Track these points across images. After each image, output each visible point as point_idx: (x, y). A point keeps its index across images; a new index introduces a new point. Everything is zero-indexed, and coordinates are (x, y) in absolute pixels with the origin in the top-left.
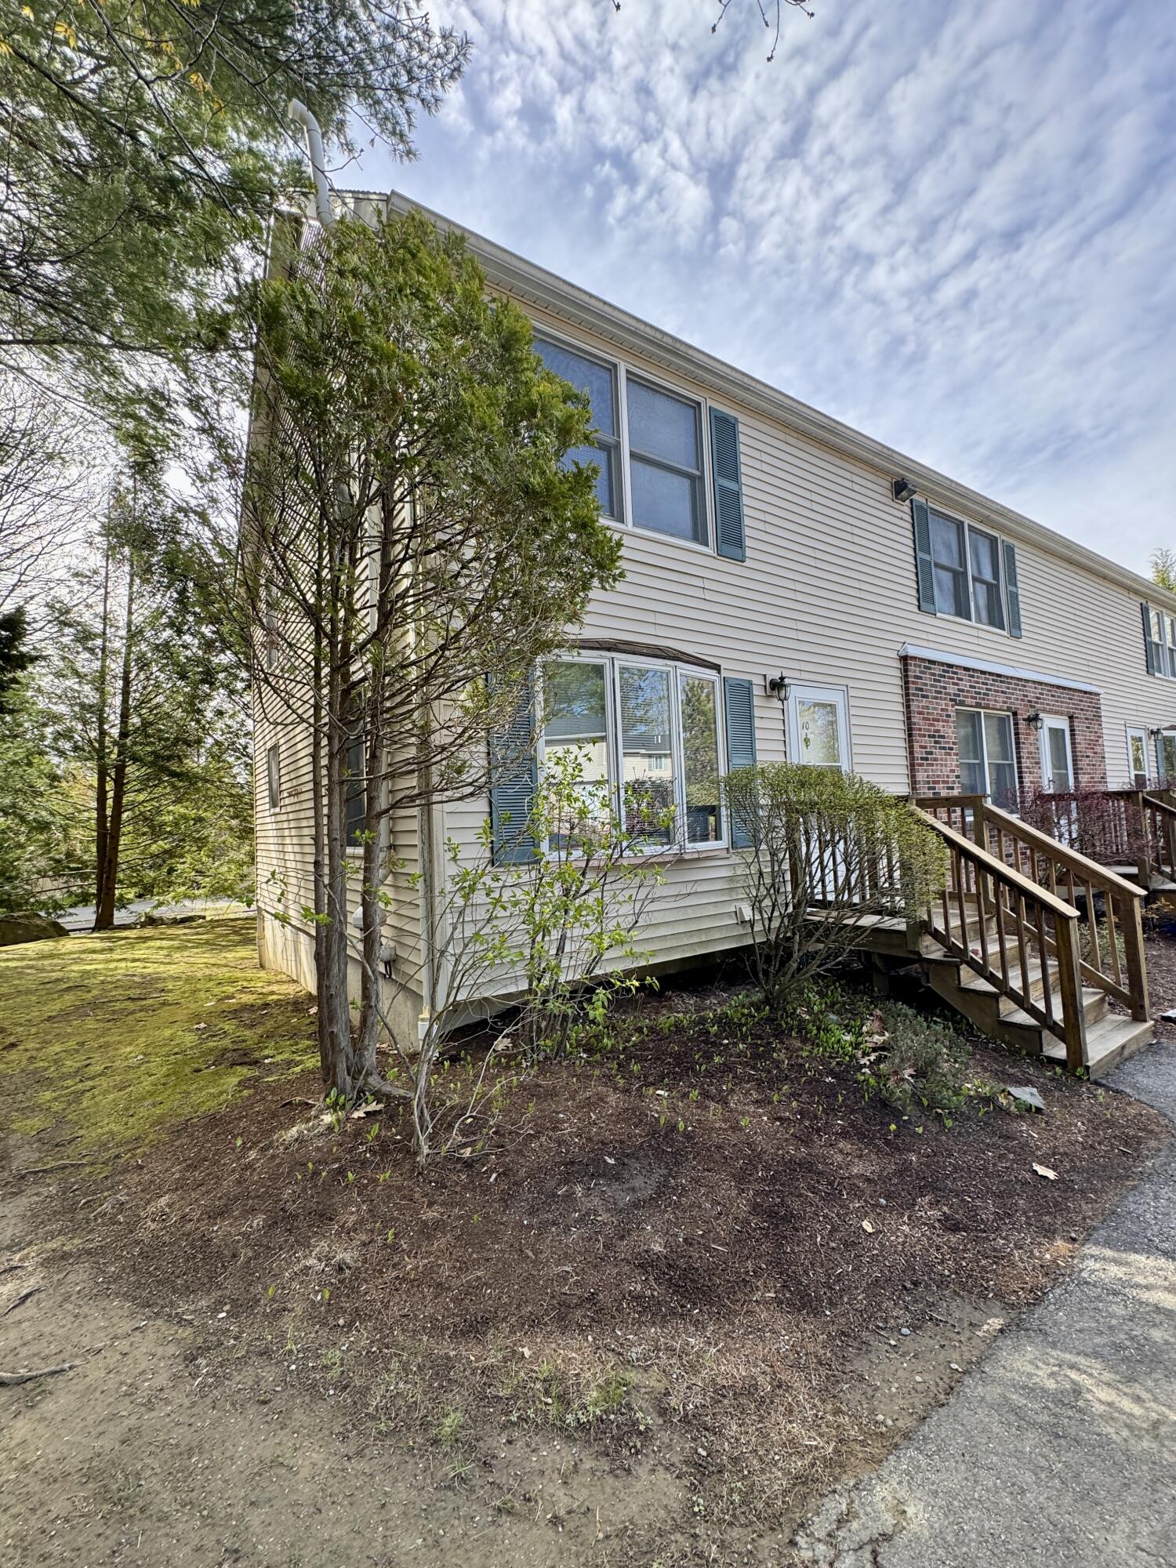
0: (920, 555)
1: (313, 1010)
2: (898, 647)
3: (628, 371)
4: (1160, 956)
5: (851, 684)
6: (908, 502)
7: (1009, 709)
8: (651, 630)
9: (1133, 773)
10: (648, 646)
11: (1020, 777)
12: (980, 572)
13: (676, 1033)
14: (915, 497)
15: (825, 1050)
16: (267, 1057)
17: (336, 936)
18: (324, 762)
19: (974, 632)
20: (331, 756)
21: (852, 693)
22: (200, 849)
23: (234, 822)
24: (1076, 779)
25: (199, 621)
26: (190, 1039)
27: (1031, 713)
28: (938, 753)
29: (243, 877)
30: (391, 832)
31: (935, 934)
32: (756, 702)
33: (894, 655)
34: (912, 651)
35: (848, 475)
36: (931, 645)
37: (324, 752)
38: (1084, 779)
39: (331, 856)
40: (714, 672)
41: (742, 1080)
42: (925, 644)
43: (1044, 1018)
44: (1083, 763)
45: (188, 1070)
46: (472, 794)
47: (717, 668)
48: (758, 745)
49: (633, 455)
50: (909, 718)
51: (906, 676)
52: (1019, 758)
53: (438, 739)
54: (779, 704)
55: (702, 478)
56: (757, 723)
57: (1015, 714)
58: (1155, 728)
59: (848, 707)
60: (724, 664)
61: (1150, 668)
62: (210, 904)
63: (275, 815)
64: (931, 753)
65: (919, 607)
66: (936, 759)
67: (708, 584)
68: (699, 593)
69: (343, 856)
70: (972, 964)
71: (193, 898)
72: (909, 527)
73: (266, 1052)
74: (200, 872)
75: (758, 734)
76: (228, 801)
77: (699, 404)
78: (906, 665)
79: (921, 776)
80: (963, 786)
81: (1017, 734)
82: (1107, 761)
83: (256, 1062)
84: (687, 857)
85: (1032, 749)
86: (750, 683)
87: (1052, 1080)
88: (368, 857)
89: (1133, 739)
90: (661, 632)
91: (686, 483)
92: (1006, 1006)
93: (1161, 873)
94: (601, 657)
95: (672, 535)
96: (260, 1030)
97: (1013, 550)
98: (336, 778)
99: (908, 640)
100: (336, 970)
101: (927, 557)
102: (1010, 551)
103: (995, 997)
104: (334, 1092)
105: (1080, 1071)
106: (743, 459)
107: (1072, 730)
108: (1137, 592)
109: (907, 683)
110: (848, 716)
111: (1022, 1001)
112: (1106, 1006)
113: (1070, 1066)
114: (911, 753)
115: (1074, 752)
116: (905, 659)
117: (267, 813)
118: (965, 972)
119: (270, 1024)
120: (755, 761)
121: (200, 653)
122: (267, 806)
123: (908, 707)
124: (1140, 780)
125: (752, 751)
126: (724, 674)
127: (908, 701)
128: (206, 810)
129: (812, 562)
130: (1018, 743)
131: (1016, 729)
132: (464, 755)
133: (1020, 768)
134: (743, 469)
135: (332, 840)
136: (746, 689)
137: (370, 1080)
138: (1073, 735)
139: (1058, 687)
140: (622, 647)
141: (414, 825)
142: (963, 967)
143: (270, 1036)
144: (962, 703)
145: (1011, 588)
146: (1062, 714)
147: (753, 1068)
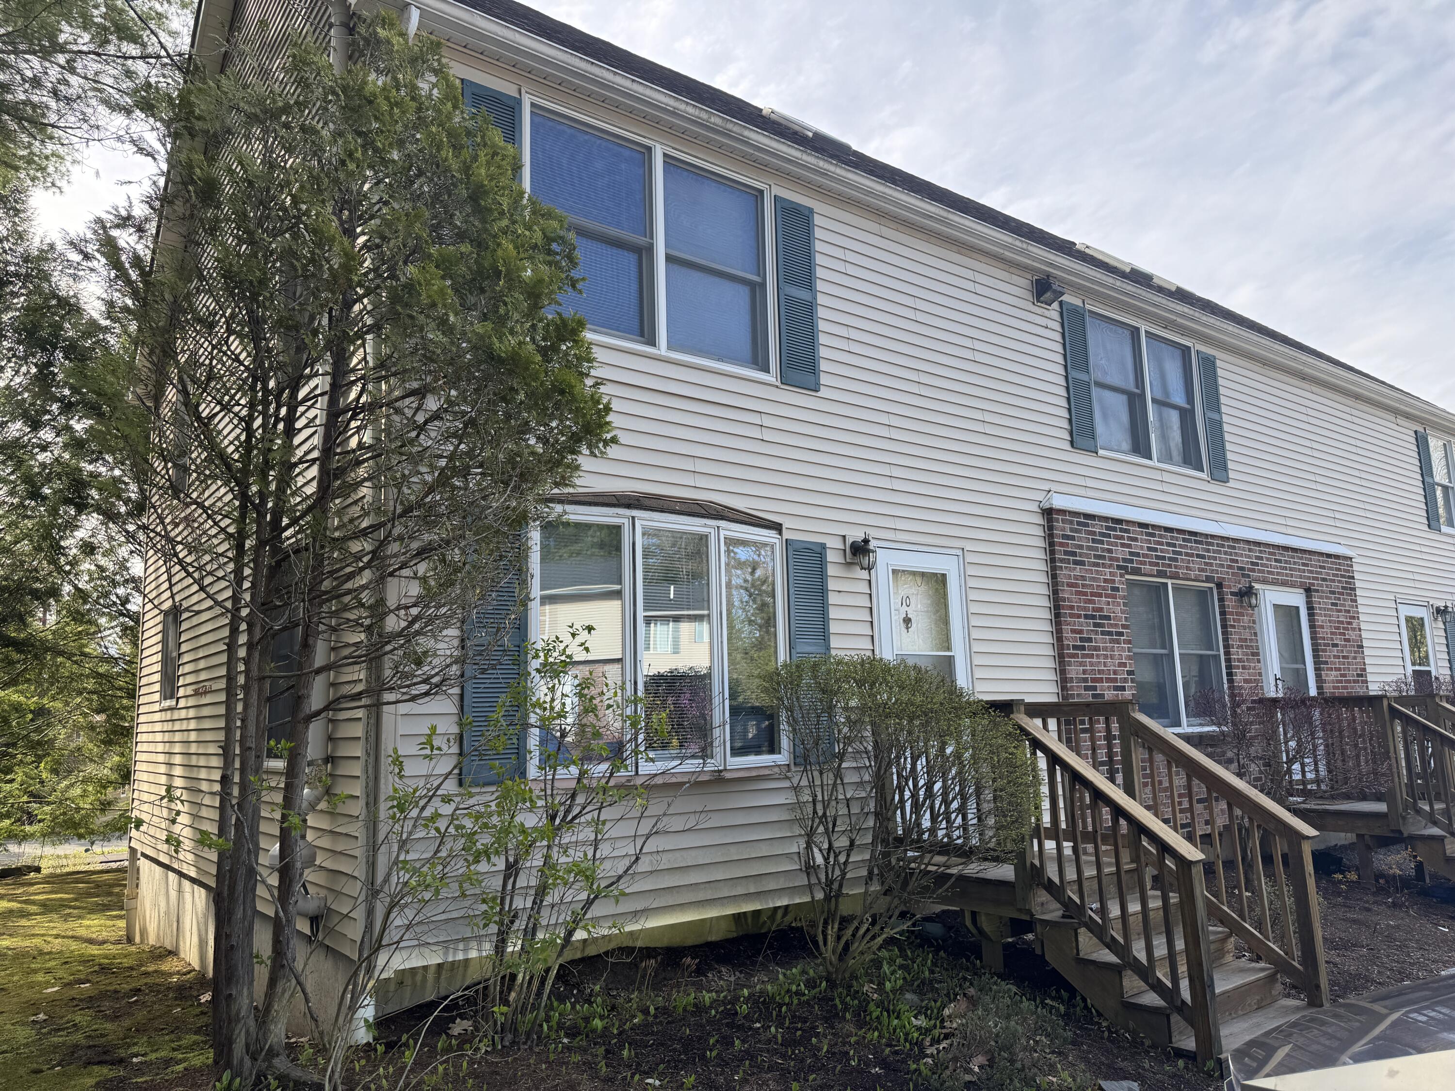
0: (1073, 374)
1: (206, 997)
2: (1040, 496)
3: (665, 155)
4: (1397, 927)
5: (969, 546)
6: (1055, 305)
7: (1209, 579)
8: (689, 480)
9: (1410, 669)
10: (683, 501)
11: (1230, 674)
12: (1166, 392)
13: (693, 1014)
14: (1065, 298)
15: (880, 1036)
16: (136, 1055)
17: (243, 871)
18: (242, 653)
19: (1157, 475)
20: (250, 646)
21: (970, 558)
22: (39, 759)
23: (99, 718)
24: (1318, 676)
25: (68, 407)
26: (23, 1034)
27: (1243, 584)
28: (1099, 640)
29: (105, 806)
30: (330, 739)
31: (1049, 886)
32: (831, 571)
33: (1034, 507)
34: (1058, 502)
35: (970, 274)
36: (1090, 493)
37: (243, 639)
38: (1331, 676)
39: (243, 770)
40: (773, 533)
41: (760, 1068)
42: (1082, 492)
43: (1170, 994)
44: (1329, 654)
45: (22, 1071)
46: (427, 694)
47: (778, 527)
48: (834, 628)
49: (669, 258)
50: (1055, 592)
51: (1051, 536)
52: (1227, 647)
53: (392, 623)
54: (864, 574)
55: (763, 285)
56: (833, 599)
57: (1219, 586)
58: (1441, 604)
59: (965, 576)
60: (787, 523)
61: (1432, 521)
62: (49, 850)
63: (171, 709)
64: (1090, 640)
65: (1072, 443)
66: (1096, 649)
67: (767, 421)
68: (756, 433)
69: (258, 770)
70: (1091, 926)
71: (24, 838)
72: (1058, 337)
73: (135, 1049)
74: (36, 797)
75: (833, 613)
76: (90, 684)
77: (761, 192)
78: (1050, 520)
79: (1074, 671)
80: (1140, 686)
81: (1223, 613)
82: (1367, 652)
83: (121, 1061)
84: (728, 775)
85: (1247, 635)
86: (823, 546)
87: (1173, 1076)
88: (291, 773)
89: (1409, 619)
90: (701, 482)
91: (744, 292)
92: (1131, 983)
93: (1418, 811)
94: (618, 516)
95: (720, 359)
96: (127, 1023)
97: (1214, 364)
98: (255, 673)
99: (1054, 487)
100: (239, 914)
101: (1083, 377)
102: (1209, 365)
103: (1116, 970)
104: (226, 1076)
105: (1210, 1064)
106: (819, 259)
107: (1310, 608)
108: (1408, 416)
109: (1052, 544)
110: (966, 589)
111: (1145, 973)
112: (1279, 987)
113: (1199, 1059)
114: (1060, 639)
115: (1314, 638)
116: (1049, 513)
117: (156, 707)
118: (1085, 938)
119: (141, 1015)
120: (828, 648)
121: (67, 456)
122: (157, 697)
123: (1054, 577)
124: (1422, 678)
125: (825, 635)
126: (786, 535)
127: (1054, 568)
128: (54, 698)
129: (915, 389)
130: (1224, 626)
131: (1222, 606)
132: (425, 643)
133: (1228, 660)
134: (820, 272)
135: (245, 749)
136: (818, 552)
137: (276, 1061)
138: (1311, 615)
139: (1286, 548)
140: (647, 502)
141: (358, 731)
142: (1082, 930)
143: (140, 1030)
144: (1136, 571)
145: (1210, 414)
146: (1293, 586)
147: (783, 1056)
